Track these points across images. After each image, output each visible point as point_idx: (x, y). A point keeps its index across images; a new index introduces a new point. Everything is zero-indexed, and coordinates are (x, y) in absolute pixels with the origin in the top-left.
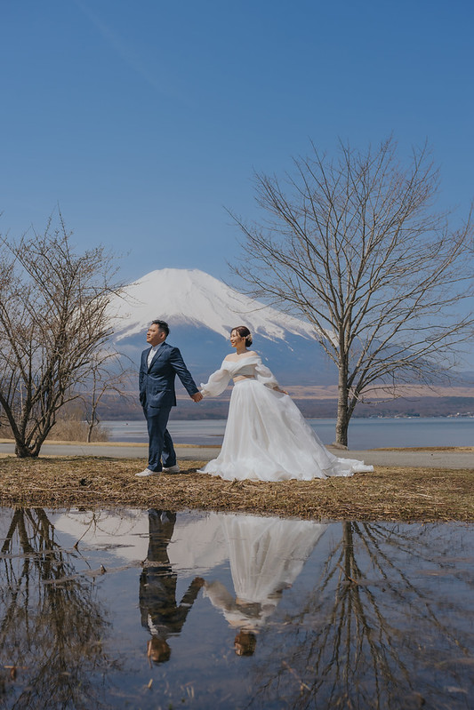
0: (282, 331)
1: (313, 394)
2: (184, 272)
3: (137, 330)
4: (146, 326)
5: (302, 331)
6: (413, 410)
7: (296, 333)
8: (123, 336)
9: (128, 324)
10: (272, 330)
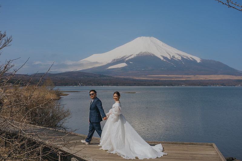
0: (181, 57)
1: (190, 78)
2: (148, 38)
3: (132, 57)
4: (135, 56)
5: (187, 57)
6: (224, 84)
7: (185, 58)
8: (128, 59)
9: (130, 55)
10: (177, 56)
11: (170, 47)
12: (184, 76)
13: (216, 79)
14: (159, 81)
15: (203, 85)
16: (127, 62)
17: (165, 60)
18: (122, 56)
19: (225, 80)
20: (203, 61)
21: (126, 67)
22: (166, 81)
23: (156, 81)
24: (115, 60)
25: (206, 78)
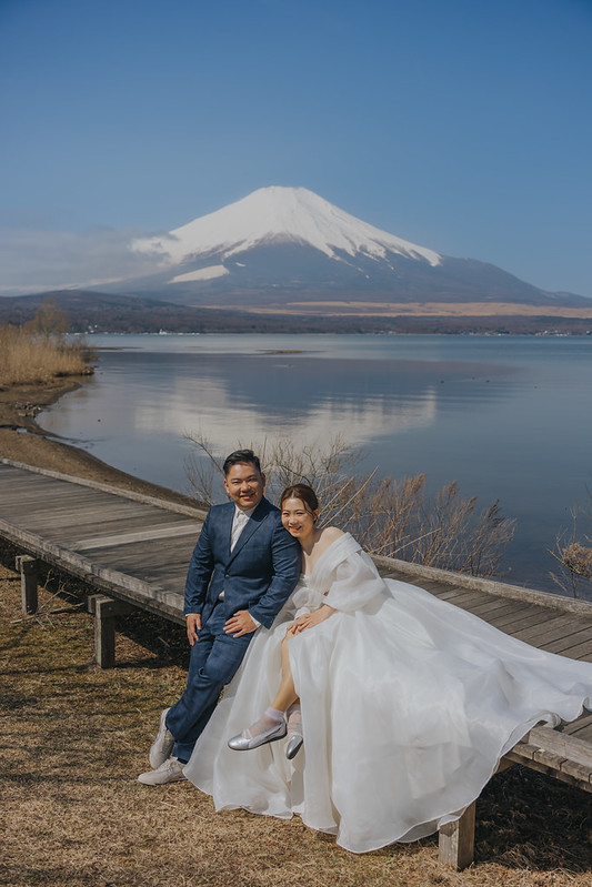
0: (384, 250)
2: (289, 191)
3: (244, 247)
4: (252, 243)
5: (403, 250)
6: (503, 328)
7: (397, 252)
8: (230, 253)
9: (236, 241)
10: (373, 248)
11: (355, 219)
12: (391, 305)
13: (481, 314)
14: (322, 318)
15: (446, 332)
16: (229, 263)
17: (338, 258)
18: (213, 245)
19: (507, 317)
20: (447, 262)
21: (225, 276)
22: (341, 318)
23: (314, 319)
24: (192, 255)
25: (453, 312)
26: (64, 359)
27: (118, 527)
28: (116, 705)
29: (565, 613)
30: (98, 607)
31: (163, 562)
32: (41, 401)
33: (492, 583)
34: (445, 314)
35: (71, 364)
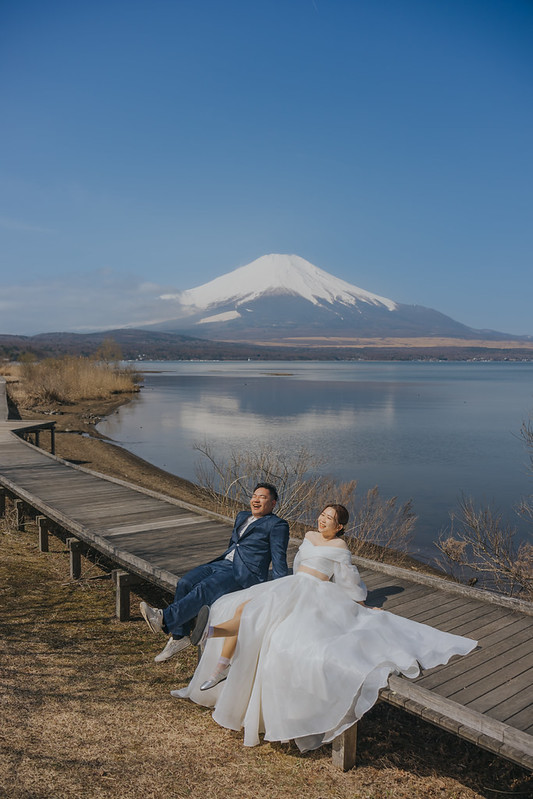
0: (354, 299)
1: (374, 343)
2: (285, 256)
3: (252, 298)
4: (258, 295)
5: (368, 299)
6: (443, 356)
7: (364, 300)
8: (242, 302)
9: (246, 293)
10: (346, 298)
12: (360, 339)
13: (426, 346)
14: (308, 349)
15: (400, 359)
16: (240, 309)
17: (320, 305)
18: (230, 296)
19: (445, 348)
20: (402, 309)
21: (237, 319)
23: (302, 350)
24: (214, 304)
25: (406, 344)
26: (119, 381)
27: (138, 518)
28: (127, 648)
29: (438, 590)
30: (118, 578)
31: (167, 546)
32: (101, 412)
33: (390, 567)
34: (400, 346)
35: (123, 384)
